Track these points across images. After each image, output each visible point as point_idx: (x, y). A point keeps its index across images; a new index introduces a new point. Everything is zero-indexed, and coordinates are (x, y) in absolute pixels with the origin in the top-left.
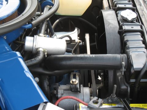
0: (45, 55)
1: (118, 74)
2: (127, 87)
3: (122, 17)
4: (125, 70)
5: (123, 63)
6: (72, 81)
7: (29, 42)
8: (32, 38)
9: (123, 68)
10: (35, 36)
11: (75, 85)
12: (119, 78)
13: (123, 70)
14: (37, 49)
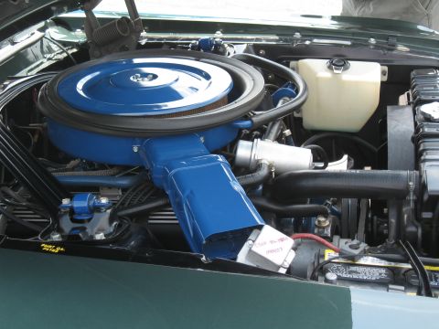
0: (271, 173)
1: (404, 209)
2: (417, 227)
3: (423, 114)
4: (415, 197)
5: (411, 183)
6: (319, 221)
7: (244, 150)
8: (250, 143)
9: (412, 193)
10: (255, 140)
11: (324, 228)
12: (406, 216)
13: (412, 197)
14: (258, 161)
